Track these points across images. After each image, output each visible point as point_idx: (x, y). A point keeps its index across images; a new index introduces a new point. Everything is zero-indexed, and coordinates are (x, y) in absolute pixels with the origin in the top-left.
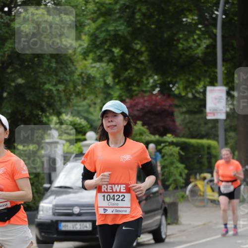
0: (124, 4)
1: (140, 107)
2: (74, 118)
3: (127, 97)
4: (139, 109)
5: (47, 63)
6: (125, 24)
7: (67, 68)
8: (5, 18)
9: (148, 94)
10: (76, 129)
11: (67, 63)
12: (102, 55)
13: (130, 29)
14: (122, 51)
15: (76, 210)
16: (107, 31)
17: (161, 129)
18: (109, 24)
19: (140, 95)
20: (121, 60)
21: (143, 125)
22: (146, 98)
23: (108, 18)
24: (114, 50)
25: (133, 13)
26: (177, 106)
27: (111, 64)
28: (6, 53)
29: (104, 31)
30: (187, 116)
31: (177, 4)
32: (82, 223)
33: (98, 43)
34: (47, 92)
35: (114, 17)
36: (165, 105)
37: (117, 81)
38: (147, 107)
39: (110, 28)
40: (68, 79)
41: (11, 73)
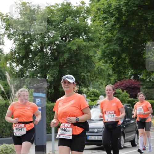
0: (118, 37)
1: (124, 85)
2: (94, 89)
3: (118, 80)
4: (123, 86)
5: (83, 63)
6: (118, 46)
7: (91, 65)
8: (63, 43)
9: (128, 79)
10: (94, 94)
11: (91, 63)
12: (107, 60)
13: (121, 48)
14: (116, 59)
15: (96, 130)
16: (110, 49)
17: (134, 95)
18: (111, 46)
19: (124, 79)
20: (116, 62)
21: (127, 92)
22: (127, 81)
23: (111, 43)
24: (113, 58)
25: (123, 41)
26: (142, 85)
27: (111, 64)
28: (65, 59)
29: (109, 49)
30: (146, 90)
31: (143, 37)
32: (98, 137)
33: (106, 55)
34: (82, 77)
35: (113, 43)
36: (136, 85)
37: (114, 72)
38: (127, 85)
39: (111, 48)
40: (92, 70)
41: (66, 68)
